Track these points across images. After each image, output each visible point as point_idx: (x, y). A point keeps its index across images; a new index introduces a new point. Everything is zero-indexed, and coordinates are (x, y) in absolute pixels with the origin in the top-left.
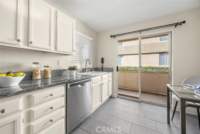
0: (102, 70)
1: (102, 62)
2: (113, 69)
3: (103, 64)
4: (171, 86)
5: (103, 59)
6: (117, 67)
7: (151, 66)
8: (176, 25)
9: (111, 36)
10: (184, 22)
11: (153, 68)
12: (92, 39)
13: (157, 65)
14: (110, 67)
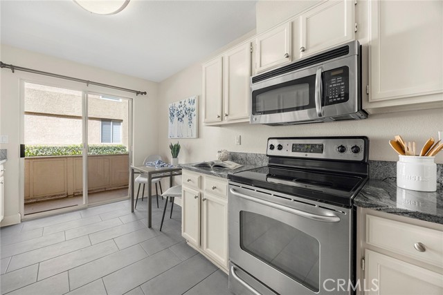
6: (21, 146)
8: (138, 93)
10: (145, 93)
13: (98, 143)
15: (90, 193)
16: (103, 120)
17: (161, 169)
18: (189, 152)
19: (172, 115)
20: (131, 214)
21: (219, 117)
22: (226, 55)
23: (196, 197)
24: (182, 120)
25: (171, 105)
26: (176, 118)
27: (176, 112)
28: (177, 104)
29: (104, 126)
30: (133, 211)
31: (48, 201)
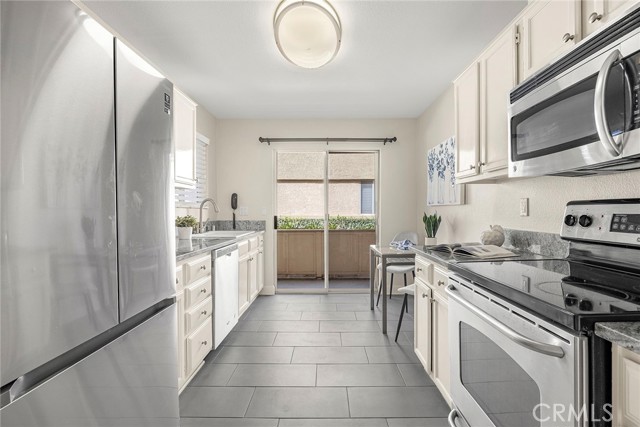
0: (234, 227)
1: (234, 206)
2: (264, 223)
3: (236, 211)
4: (378, 247)
5: (234, 197)
6: (276, 218)
7: (342, 215)
8: (385, 140)
9: (261, 140)
10: (395, 139)
11: (347, 222)
12: (207, 141)
13: (356, 214)
14: (257, 219)
15: (330, 279)
16: (363, 182)
17: (404, 252)
18: (454, 228)
19: (431, 167)
20: (369, 312)
21: (472, 168)
22: (482, 58)
23: (424, 296)
24: (443, 176)
25: (430, 151)
26: (436, 172)
27: (436, 162)
28: (438, 149)
29: (365, 190)
30: (372, 309)
31: (300, 279)
